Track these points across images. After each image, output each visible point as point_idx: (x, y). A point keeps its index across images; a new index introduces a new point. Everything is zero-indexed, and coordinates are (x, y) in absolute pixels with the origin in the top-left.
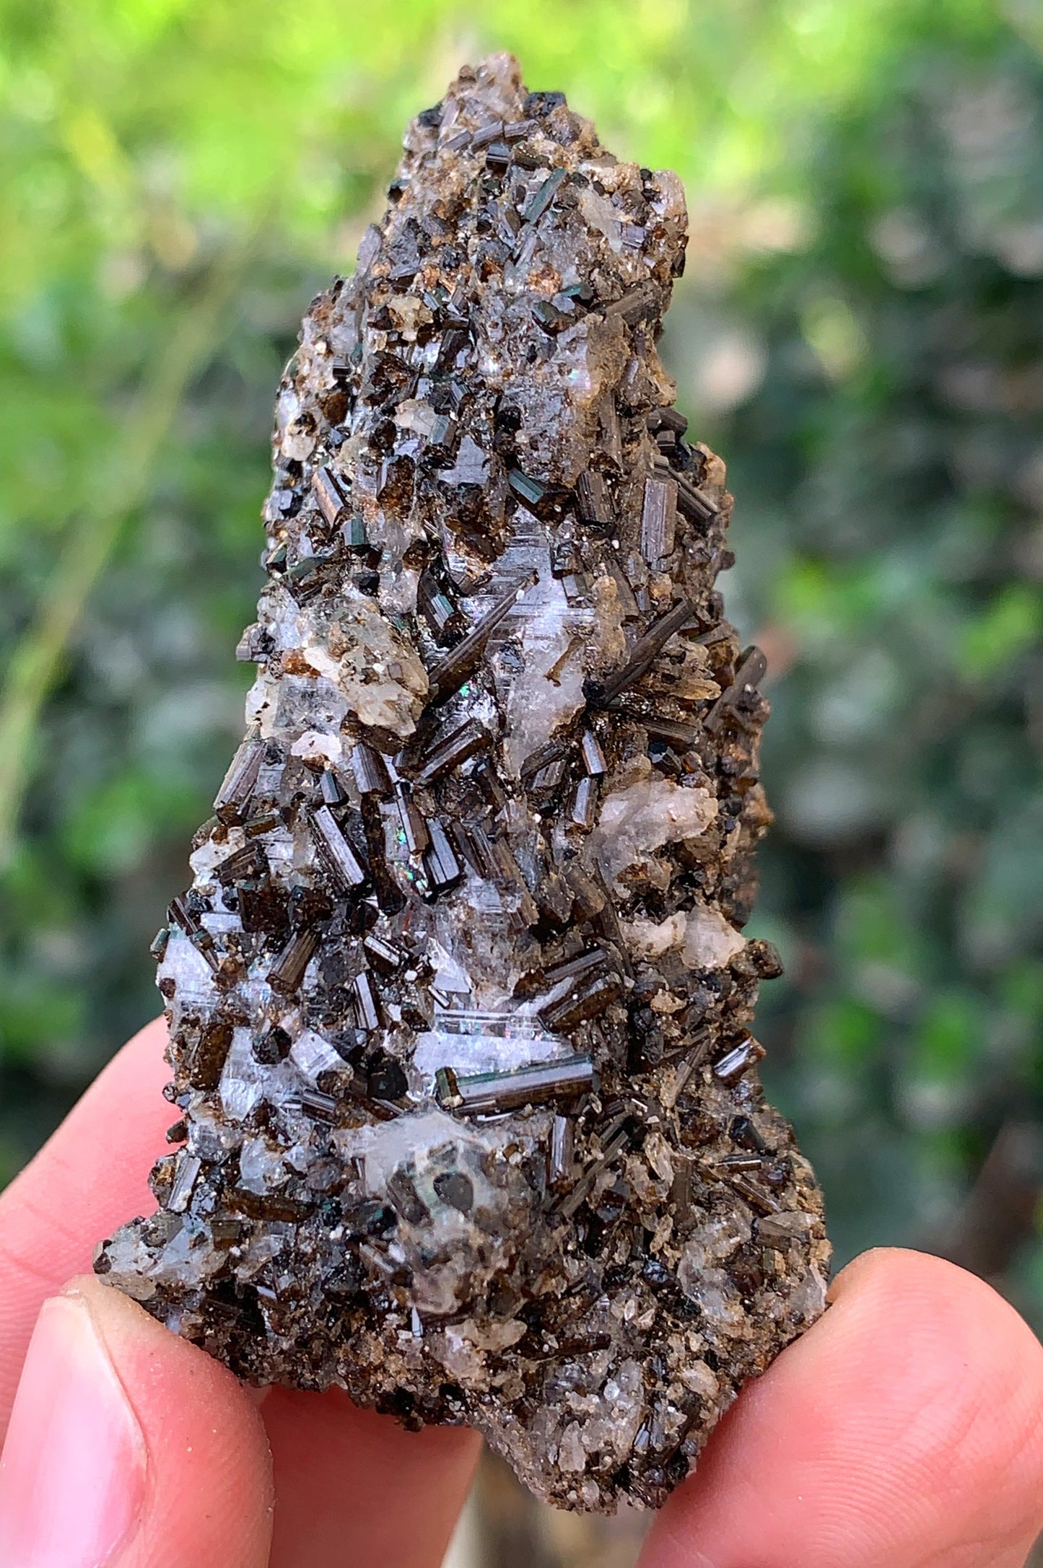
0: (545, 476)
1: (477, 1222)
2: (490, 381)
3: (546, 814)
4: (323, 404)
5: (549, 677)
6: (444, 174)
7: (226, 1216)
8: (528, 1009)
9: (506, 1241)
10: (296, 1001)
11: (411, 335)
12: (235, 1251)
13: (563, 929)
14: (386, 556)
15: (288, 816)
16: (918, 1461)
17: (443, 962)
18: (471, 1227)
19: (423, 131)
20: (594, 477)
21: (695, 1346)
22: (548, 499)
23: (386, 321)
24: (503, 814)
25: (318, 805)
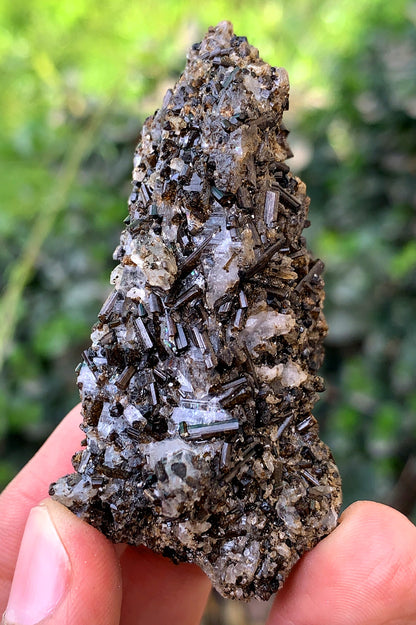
0: (224, 189)
1: (187, 482)
2: (205, 151)
3: (224, 323)
4: (148, 159)
5: (225, 268)
6: (197, 69)
7: (98, 475)
8: (215, 400)
9: (199, 490)
10: (126, 393)
11: (178, 133)
12: (101, 489)
13: (230, 369)
14: (164, 220)
15: (125, 320)
17: (182, 380)
18: (184, 484)
19: (193, 52)
20: (244, 190)
21: (282, 537)
22: (225, 198)
23: (169, 127)
24: (206, 322)
25: (137, 317)
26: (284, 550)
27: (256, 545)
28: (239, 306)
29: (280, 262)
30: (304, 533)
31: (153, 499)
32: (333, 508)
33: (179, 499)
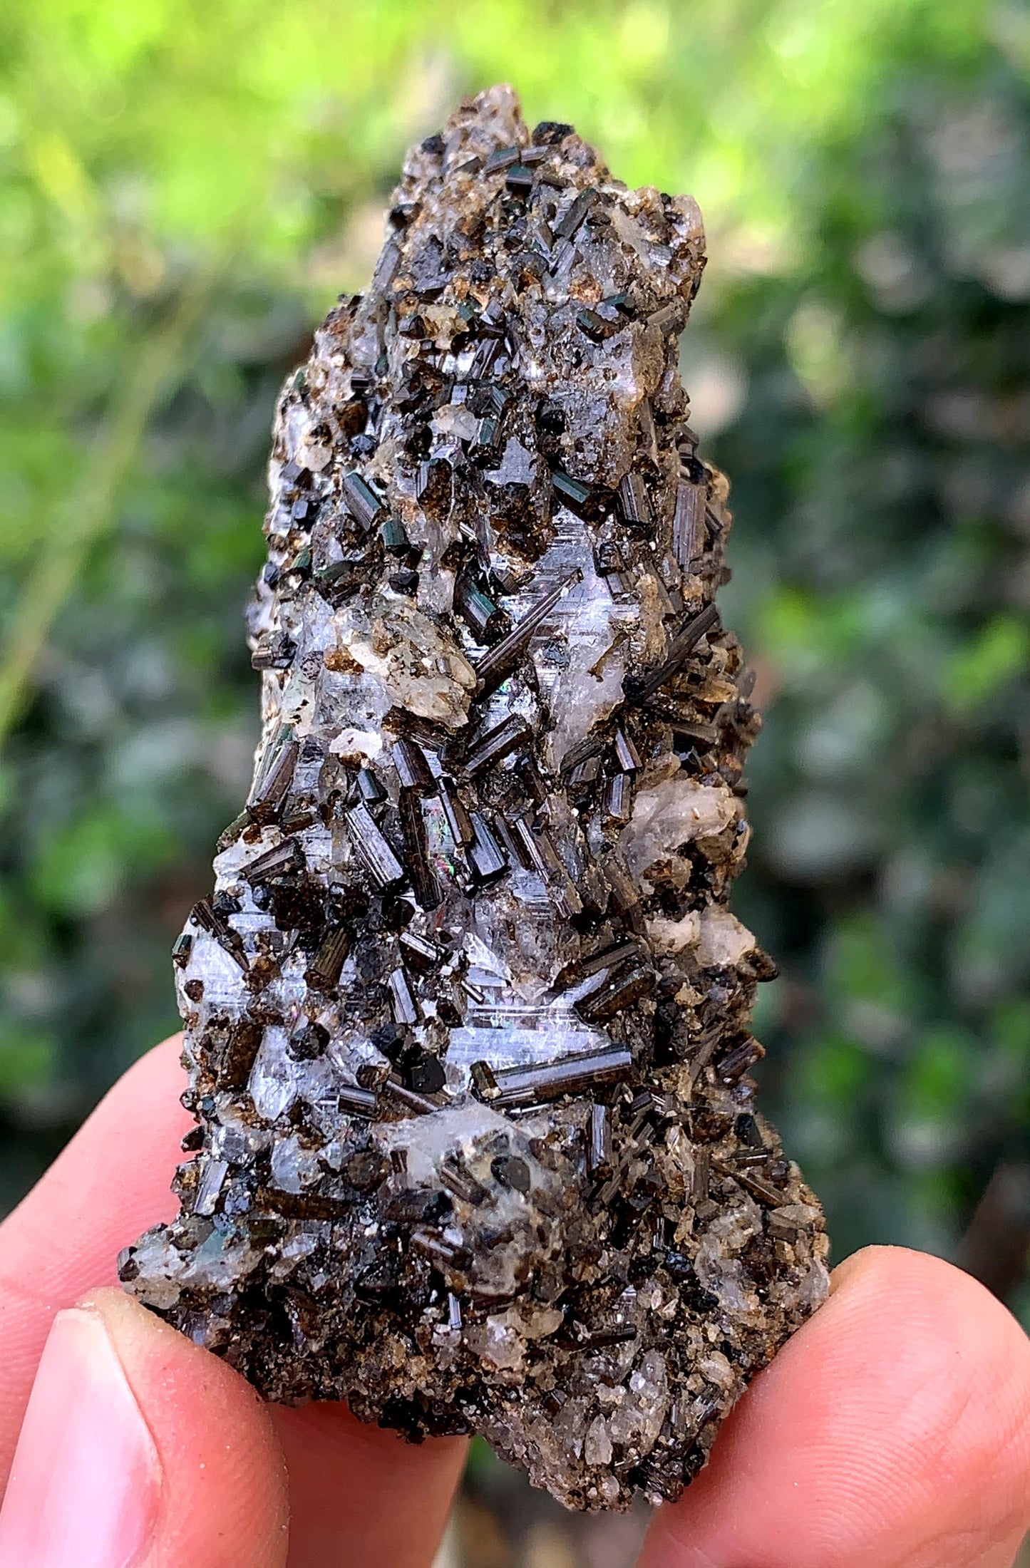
0: (591, 477)
1: (534, 1203)
2: (534, 385)
3: (583, 808)
4: (340, 415)
5: (593, 672)
6: (462, 195)
7: (260, 1216)
8: (562, 1003)
9: (561, 1222)
10: (334, 997)
11: (444, 343)
12: (271, 1250)
13: (601, 920)
14: (427, 556)
15: (325, 813)
16: (911, 1445)
17: (481, 955)
18: (530, 1208)
19: (427, 158)
20: (635, 479)
21: (712, 1337)
22: (594, 499)
23: (419, 330)
24: (545, 808)
25: (351, 804)
26: (718, 1368)
27: (657, 1363)
28: (616, 768)
29: (707, 659)
30: (762, 1323)
31: (449, 1253)
32: (817, 1258)
33: (519, 1245)
